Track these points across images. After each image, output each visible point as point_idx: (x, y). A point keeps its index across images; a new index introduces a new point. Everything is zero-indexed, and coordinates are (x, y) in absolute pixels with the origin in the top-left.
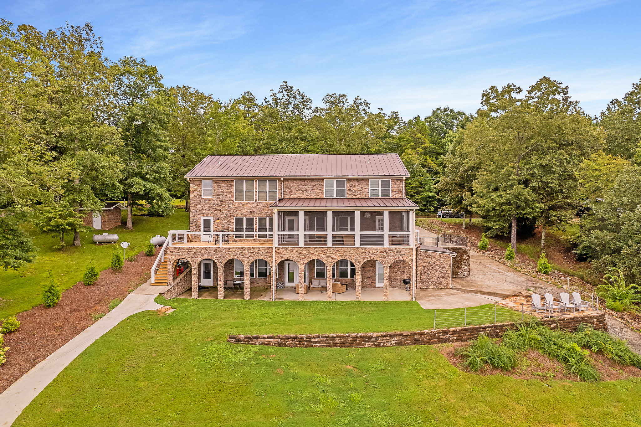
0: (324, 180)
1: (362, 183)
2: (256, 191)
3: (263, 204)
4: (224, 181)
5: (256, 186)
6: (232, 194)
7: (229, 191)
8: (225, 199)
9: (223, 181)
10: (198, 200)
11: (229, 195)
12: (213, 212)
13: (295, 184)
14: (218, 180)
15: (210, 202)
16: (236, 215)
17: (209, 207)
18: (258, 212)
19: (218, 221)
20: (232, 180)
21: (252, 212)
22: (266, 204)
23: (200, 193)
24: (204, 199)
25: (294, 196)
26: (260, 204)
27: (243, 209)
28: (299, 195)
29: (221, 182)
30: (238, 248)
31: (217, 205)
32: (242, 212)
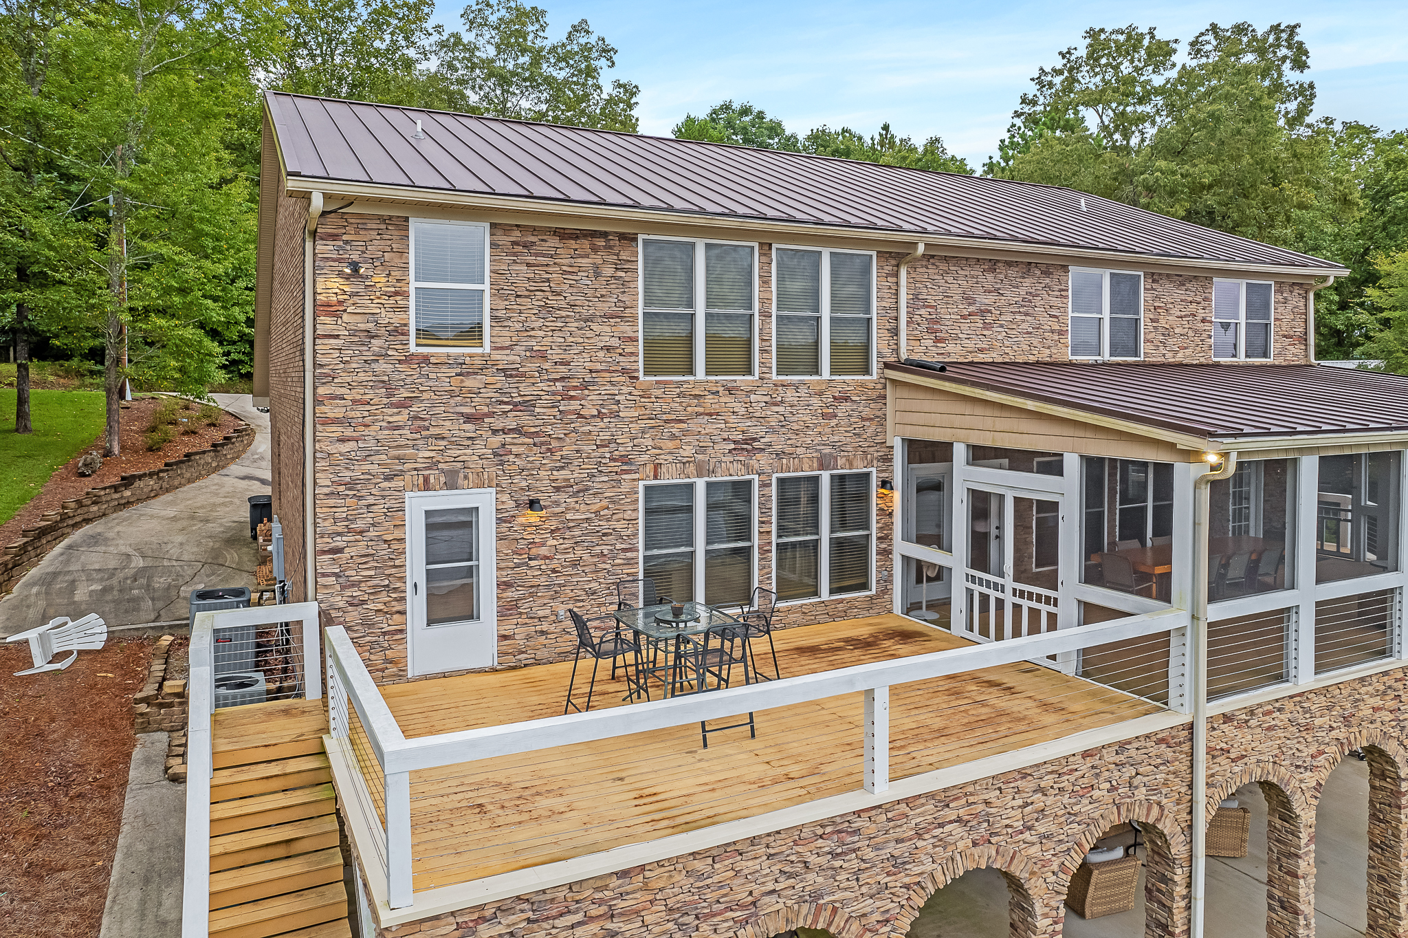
0: (1065, 268)
1: (1191, 292)
2: (766, 315)
3: (803, 391)
4: (576, 235)
5: (765, 281)
6: (626, 329)
7: (604, 307)
8: (581, 364)
9: (562, 234)
10: (381, 366)
11: (606, 333)
12: (500, 455)
13: (958, 282)
14: (534, 230)
15: (470, 382)
16: (649, 469)
17: (469, 418)
18: (779, 444)
19: (533, 517)
20: (622, 237)
21: (746, 446)
22: (820, 394)
23: (396, 319)
24: (426, 359)
25: (951, 348)
26: (790, 395)
27: (693, 425)
28: (970, 345)
29: (553, 242)
30: (1000, 782)
31: (527, 406)
32: (688, 451)
